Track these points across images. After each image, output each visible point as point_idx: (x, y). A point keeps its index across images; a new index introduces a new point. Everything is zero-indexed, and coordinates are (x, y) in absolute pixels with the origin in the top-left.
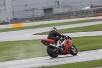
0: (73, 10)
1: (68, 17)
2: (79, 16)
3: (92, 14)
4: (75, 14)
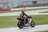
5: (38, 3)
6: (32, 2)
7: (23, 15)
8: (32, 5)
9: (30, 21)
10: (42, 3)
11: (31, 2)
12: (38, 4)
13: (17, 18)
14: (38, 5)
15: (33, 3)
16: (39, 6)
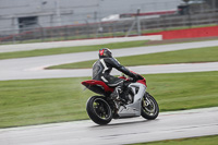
0: (98, 21)
1: (85, 36)
2: (110, 34)
3: (140, 30)
4: (101, 29)
5: (43, 23)
6: (16, 22)
7: (106, 68)
8: (17, 33)
9: (137, 92)
10: (60, 24)
11: (10, 22)
12: (42, 29)
13: (83, 83)
14: (45, 34)
15: (21, 26)
16: (49, 37)
